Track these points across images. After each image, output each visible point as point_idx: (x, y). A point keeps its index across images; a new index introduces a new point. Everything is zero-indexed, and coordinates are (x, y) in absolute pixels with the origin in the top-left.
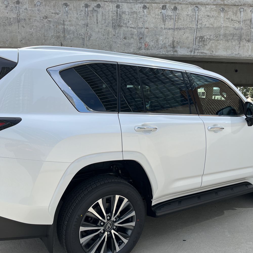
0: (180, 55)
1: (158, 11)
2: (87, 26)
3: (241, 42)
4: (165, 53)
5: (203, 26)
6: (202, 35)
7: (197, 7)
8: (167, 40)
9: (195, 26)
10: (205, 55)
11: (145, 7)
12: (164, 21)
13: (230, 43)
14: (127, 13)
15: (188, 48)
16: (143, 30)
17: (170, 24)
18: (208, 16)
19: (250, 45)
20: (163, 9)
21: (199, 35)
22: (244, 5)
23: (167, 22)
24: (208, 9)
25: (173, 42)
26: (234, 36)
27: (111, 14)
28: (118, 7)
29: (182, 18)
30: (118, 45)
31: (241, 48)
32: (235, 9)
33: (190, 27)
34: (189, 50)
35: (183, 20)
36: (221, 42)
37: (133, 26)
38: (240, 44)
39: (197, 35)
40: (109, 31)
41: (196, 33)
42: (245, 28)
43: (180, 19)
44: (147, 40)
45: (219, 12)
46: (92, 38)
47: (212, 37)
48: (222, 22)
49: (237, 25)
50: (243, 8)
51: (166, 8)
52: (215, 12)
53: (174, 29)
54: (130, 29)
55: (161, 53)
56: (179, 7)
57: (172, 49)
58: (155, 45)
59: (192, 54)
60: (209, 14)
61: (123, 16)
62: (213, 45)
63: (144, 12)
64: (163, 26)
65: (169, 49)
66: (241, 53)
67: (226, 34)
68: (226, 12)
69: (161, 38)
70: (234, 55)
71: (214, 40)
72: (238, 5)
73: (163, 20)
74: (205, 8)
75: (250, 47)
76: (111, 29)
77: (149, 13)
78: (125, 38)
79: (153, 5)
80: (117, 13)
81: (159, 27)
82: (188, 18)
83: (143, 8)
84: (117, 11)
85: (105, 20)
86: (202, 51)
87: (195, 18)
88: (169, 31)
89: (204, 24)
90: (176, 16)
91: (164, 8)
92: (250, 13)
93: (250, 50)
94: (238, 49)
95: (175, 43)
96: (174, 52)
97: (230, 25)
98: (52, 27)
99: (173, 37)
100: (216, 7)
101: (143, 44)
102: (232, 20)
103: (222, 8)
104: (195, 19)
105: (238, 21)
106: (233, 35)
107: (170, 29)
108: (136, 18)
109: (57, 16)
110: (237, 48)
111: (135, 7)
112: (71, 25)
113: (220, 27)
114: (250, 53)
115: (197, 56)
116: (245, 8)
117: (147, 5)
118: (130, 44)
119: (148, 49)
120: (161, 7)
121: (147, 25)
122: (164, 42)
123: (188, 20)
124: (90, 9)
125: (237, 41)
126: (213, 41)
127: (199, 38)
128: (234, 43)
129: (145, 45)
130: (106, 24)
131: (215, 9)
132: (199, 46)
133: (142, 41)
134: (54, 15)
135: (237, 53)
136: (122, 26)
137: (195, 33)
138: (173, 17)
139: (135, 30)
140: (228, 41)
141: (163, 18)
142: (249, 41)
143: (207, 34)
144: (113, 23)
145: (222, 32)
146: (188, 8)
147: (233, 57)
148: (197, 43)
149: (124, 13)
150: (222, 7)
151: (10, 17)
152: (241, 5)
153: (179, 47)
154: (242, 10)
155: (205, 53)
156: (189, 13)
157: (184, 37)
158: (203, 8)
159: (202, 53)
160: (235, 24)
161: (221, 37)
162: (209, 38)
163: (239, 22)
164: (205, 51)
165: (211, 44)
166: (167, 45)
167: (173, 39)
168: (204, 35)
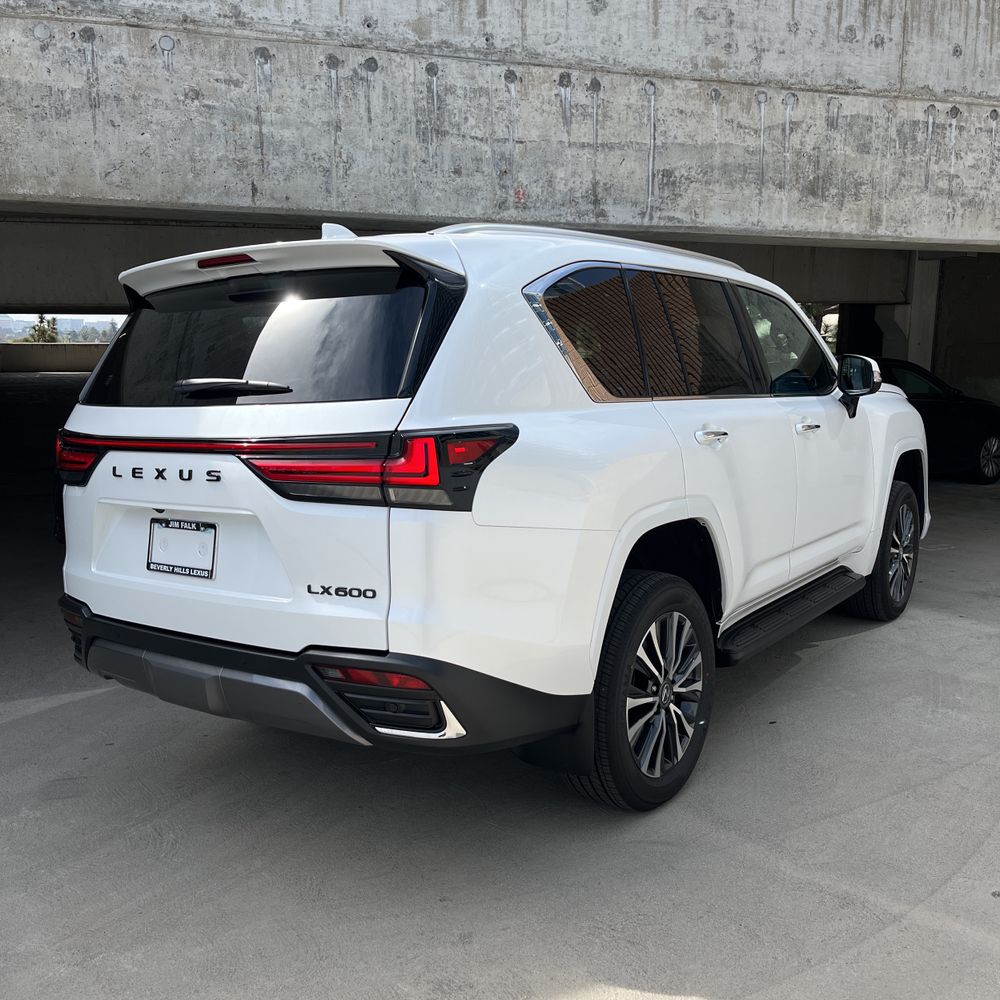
0: (613, 225)
1: (549, 91)
2: (338, 128)
3: (763, 190)
4: (574, 220)
5: (670, 140)
6: (668, 167)
7: (652, 84)
8: (578, 180)
9: (648, 141)
10: (677, 224)
11: (510, 76)
12: (567, 122)
13: (737, 190)
14: (460, 92)
15: (635, 204)
16: (509, 145)
17: (583, 131)
18: (681, 112)
19: (784, 198)
20: (561, 84)
21: (660, 166)
22: (768, 82)
23: (574, 126)
24: (679, 91)
25: (595, 184)
26: (745, 172)
27: (411, 94)
28: (431, 70)
29: (615, 116)
30: (437, 194)
31: (763, 205)
32: (746, 92)
33: (638, 143)
34: (638, 210)
35: (616, 120)
36: (717, 188)
37: (479, 134)
38: (760, 193)
39: (656, 168)
40: (406, 147)
41: (654, 160)
42: (771, 151)
43: (611, 117)
44: (523, 178)
45: (707, 103)
46: (354, 170)
47: (693, 173)
48: (717, 131)
49: (751, 141)
50: (764, 93)
51: (569, 81)
52: (697, 102)
53: (595, 147)
54: (470, 143)
56: (605, 81)
57: (591, 207)
58: (545, 193)
59: (646, 222)
60: (682, 105)
61: (449, 99)
62: (697, 197)
63: (509, 91)
64: (565, 138)
65: (585, 206)
66: (765, 219)
67: (726, 165)
68: (725, 102)
69: (561, 173)
70: (747, 225)
71: (698, 181)
72: (752, 84)
73: (564, 118)
74: (673, 88)
75: (785, 203)
76: (413, 143)
77: (525, 95)
78: (457, 172)
79: (535, 70)
80: (430, 89)
81: (555, 139)
82: (631, 114)
83: (506, 77)
84: (431, 83)
85: (394, 109)
86: (671, 214)
87: (649, 116)
88: (581, 152)
89: (672, 134)
90: (599, 106)
91: (565, 80)
92: (782, 107)
93: (785, 213)
94: (757, 211)
95: (599, 190)
96: (598, 216)
97: (736, 139)
98: (220, 128)
99: (594, 172)
100: (700, 87)
101: (512, 192)
102: (740, 126)
103: (715, 90)
104: (649, 120)
105: (753, 129)
106: (745, 169)
107: (583, 146)
108: (488, 110)
109: (235, 92)
110: (755, 204)
111: (483, 75)
112: (285, 124)
113: (711, 146)
114: (785, 221)
115: (658, 227)
116: (771, 93)
117: (519, 70)
118: (472, 192)
119: (526, 208)
120: (556, 77)
121: (519, 134)
122: (571, 184)
123: (631, 120)
124: (345, 72)
125: (753, 185)
126: (698, 185)
127: (660, 176)
128: (747, 192)
129: (517, 193)
130: (397, 126)
131: (698, 91)
132: (661, 198)
133: (509, 183)
134: (223, 86)
135: (755, 220)
136: (445, 133)
137: (651, 160)
138: (590, 110)
139: (486, 148)
140: (731, 184)
141: (564, 112)
142: (781, 186)
143: (681, 164)
144: (418, 121)
145: (717, 160)
146: (628, 84)
147: (745, 230)
148: (656, 189)
149: (450, 90)
150: (715, 86)
152: (759, 84)
153: (610, 201)
154: (762, 97)
155: (679, 220)
156: (632, 101)
157: (623, 170)
158: (666, 88)
159: (671, 219)
160: (747, 136)
161: (716, 174)
162: (686, 174)
163: (756, 132)
164: (679, 215)
165: (691, 193)
166: (578, 195)
167: (594, 178)
168: (675, 165)
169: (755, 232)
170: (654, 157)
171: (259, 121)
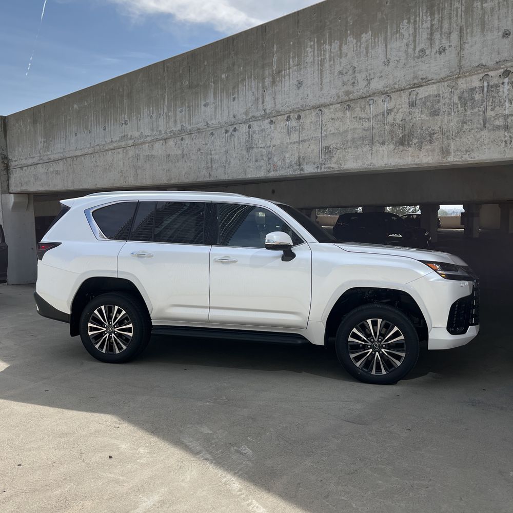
0: (307, 173)
1: (282, 124)
2: (227, 152)
3: (373, 147)
4: (292, 174)
5: (328, 133)
6: (327, 145)
7: (321, 110)
8: (293, 157)
9: (320, 135)
11: (271, 122)
12: (289, 134)
13: (360, 149)
14: (257, 132)
15: (314, 163)
16: (271, 148)
17: (295, 137)
18: (333, 119)
19: (385, 150)
20: (287, 120)
21: (324, 145)
22: (374, 94)
23: (292, 135)
24: (332, 110)
25: (299, 158)
26: (364, 140)
27: (245, 137)
28: (250, 127)
29: (306, 128)
30: (251, 169)
31: (374, 155)
32: (362, 102)
33: (315, 137)
34: (316, 166)
35: (307, 130)
36: (350, 150)
37: (262, 146)
38: (372, 149)
39: (322, 146)
40: (243, 154)
42: (377, 127)
43: (305, 129)
44: (275, 159)
45: (344, 112)
46: (231, 165)
47: (339, 145)
48: (349, 123)
49: (366, 125)
50: (372, 99)
51: (290, 118)
52: (340, 113)
53: (299, 142)
54: (260, 150)
55: (288, 174)
56: (302, 114)
57: (298, 167)
58: (282, 164)
59: (319, 170)
60: (333, 116)
61: (254, 135)
62: (341, 156)
63: (271, 128)
64: (288, 141)
65: (296, 167)
66: (374, 162)
67: (354, 138)
68: (353, 109)
69: (287, 155)
70: (365, 166)
71: (341, 148)
72: (366, 97)
73: (288, 133)
74: (329, 110)
75: (386, 152)
76: (244, 153)
77: (275, 128)
78: (256, 161)
79: (279, 117)
80: (249, 133)
81: (285, 143)
82: (312, 126)
83: (270, 123)
84: (249, 131)
85: (240, 143)
86: (329, 165)
87: (319, 124)
88: (294, 145)
89: (329, 130)
90: (300, 125)
91: (288, 118)
92: (382, 104)
93: (385, 156)
94: (370, 158)
95: (301, 160)
96: (300, 170)
97: (358, 125)
98: (204, 158)
99: (299, 153)
100: (341, 105)
101: (272, 166)
102: (360, 119)
103: (348, 105)
104: (319, 126)
105: (367, 118)
106: (363, 138)
107: (295, 143)
108: (265, 137)
109: (207, 147)
110: (369, 155)
111: (263, 124)
112: (216, 154)
113: (347, 131)
114: (386, 160)
115: (324, 172)
116: (375, 98)
117: (274, 119)
118: (261, 167)
119: (276, 171)
120: (286, 118)
121: (274, 143)
122: (291, 159)
123: (312, 128)
124: (229, 134)
125: (368, 146)
126: (341, 150)
127: (324, 150)
128: (365, 150)
129: (274, 165)
130: (241, 149)
131: (340, 108)
132: (325, 159)
133: (271, 162)
134: (204, 146)
135: (369, 163)
136: (253, 148)
137: (320, 143)
138: (297, 128)
139: (264, 151)
140: (357, 147)
141: (288, 131)
142: (383, 143)
143: (332, 142)
144: (246, 146)
145: (350, 137)
146: (311, 113)
147: (365, 168)
148: (323, 155)
149: (254, 132)
150: (348, 103)
151: (178, 154)
152: (370, 96)
153: (305, 164)
154: (371, 102)
155: (333, 168)
156: (313, 120)
157: (309, 150)
158: (326, 110)
159: (329, 168)
160: (364, 123)
161: (349, 144)
162: (335, 147)
163: (368, 119)
164: (332, 165)
165: (338, 155)
166: (293, 163)
167: (299, 155)
168: (330, 144)
169: (370, 169)
170: (322, 142)
171: (211, 155)
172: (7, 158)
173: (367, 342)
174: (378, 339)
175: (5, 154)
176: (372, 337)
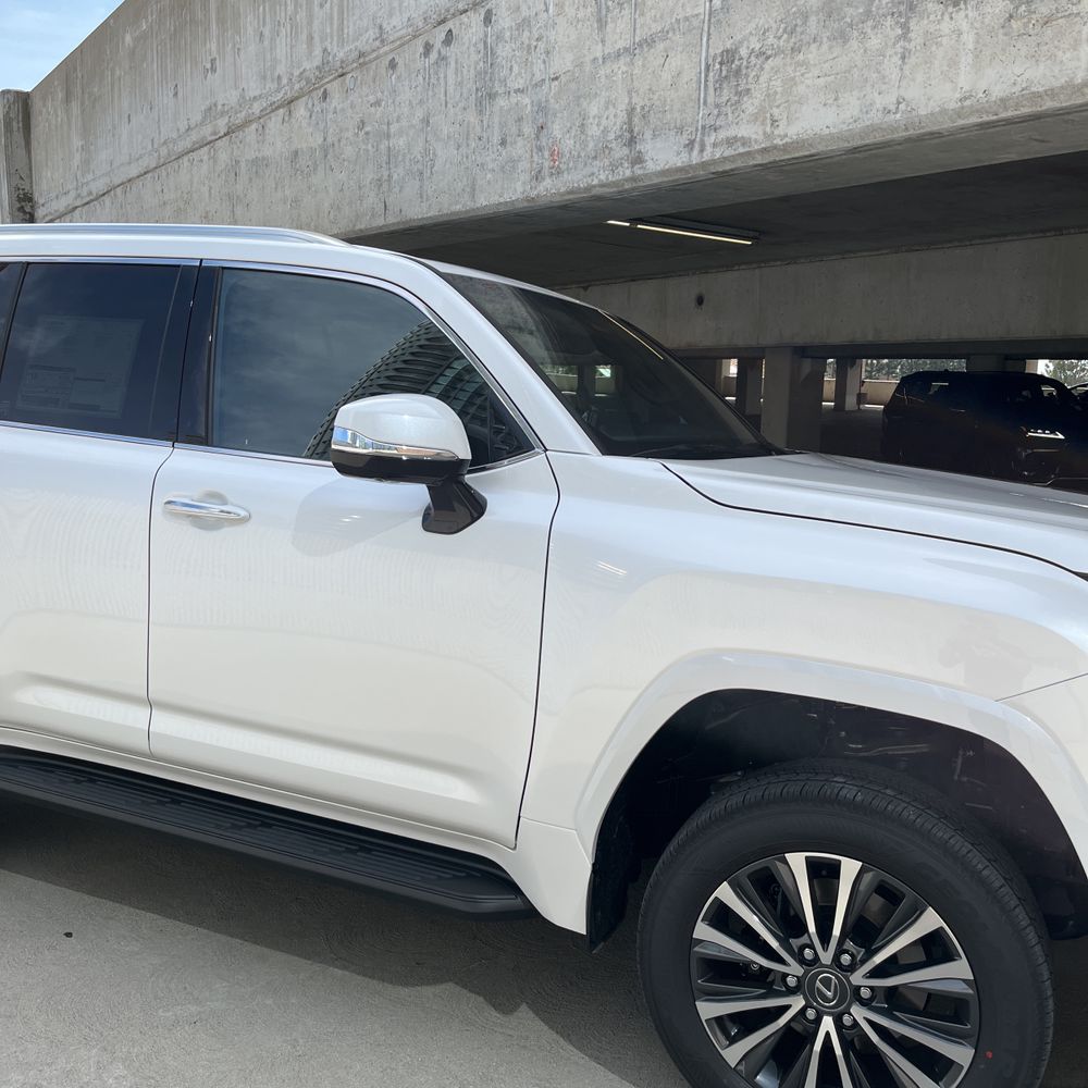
0: (653, 175)
2: (428, 123)
3: (912, 24)
4: (607, 179)
6: (729, 44)
8: (612, 112)
9: (702, 7)
10: (741, 150)
12: (602, 24)
13: (854, 44)
14: (508, 35)
15: (680, 130)
16: (545, 88)
17: (620, 30)
19: (965, 26)
21: (717, 48)
23: (610, 26)
25: (631, 112)
27: (474, 57)
28: (487, 19)
30: (489, 176)
31: (912, 60)
33: (686, 19)
34: (684, 139)
36: (813, 54)
37: (521, 83)
38: (905, 36)
39: (711, 52)
40: (468, 124)
41: (708, 40)
44: (556, 129)
46: (437, 167)
47: (771, 40)
53: (631, 51)
54: (514, 99)
55: (595, 182)
57: (626, 151)
58: (577, 146)
59: (695, 158)
61: (500, 49)
62: (777, 84)
63: (546, 11)
64: (599, 51)
65: (620, 152)
66: (913, 93)
69: (594, 110)
70: (875, 117)
71: (779, 51)
73: (599, 21)
75: (969, 39)
76: (473, 118)
77: (561, 7)
78: (504, 142)
80: (485, 43)
81: (588, 59)
84: (486, 35)
85: (461, 84)
86: (732, 132)
88: (615, 67)
93: (966, 60)
94: (894, 75)
95: (636, 120)
96: (633, 163)
98: (371, 152)
99: (629, 92)
101: (546, 154)
107: (618, 55)
108: (529, 46)
109: (379, 113)
110: (891, 66)
112: (401, 133)
114: (965, 81)
115: (714, 162)
118: (513, 162)
119: (559, 172)
121: (555, 66)
122: (604, 122)
124: (434, 56)
125: (889, 21)
126: (778, 60)
127: (718, 66)
128: (875, 42)
129: (552, 153)
130: (463, 103)
132: (717, 106)
133: (544, 142)
134: (373, 110)
135: (889, 100)
136: (496, 95)
137: (705, 39)
139: (527, 100)
140: (842, 36)
141: (599, 11)
143: (747, 29)
144: (477, 90)
147: (874, 128)
148: (711, 91)
149: (500, 37)
151: (314, 144)
153: (648, 135)
155: (745, 141)
157: (666, 76)
159: (730, 142)
161: (813, 25)
162: (758, 46)
164: (745, 130)
165: (766, 81)
166: (612, 136)
167: (630, 103)
168: (738, 37)
169: (894, 130)
170: (709, 35)
171: (388, 136)
172: (30, 200)
173: (781, 961)
174: (840, 951)
175: (27, 188)
176: (804, 940)
